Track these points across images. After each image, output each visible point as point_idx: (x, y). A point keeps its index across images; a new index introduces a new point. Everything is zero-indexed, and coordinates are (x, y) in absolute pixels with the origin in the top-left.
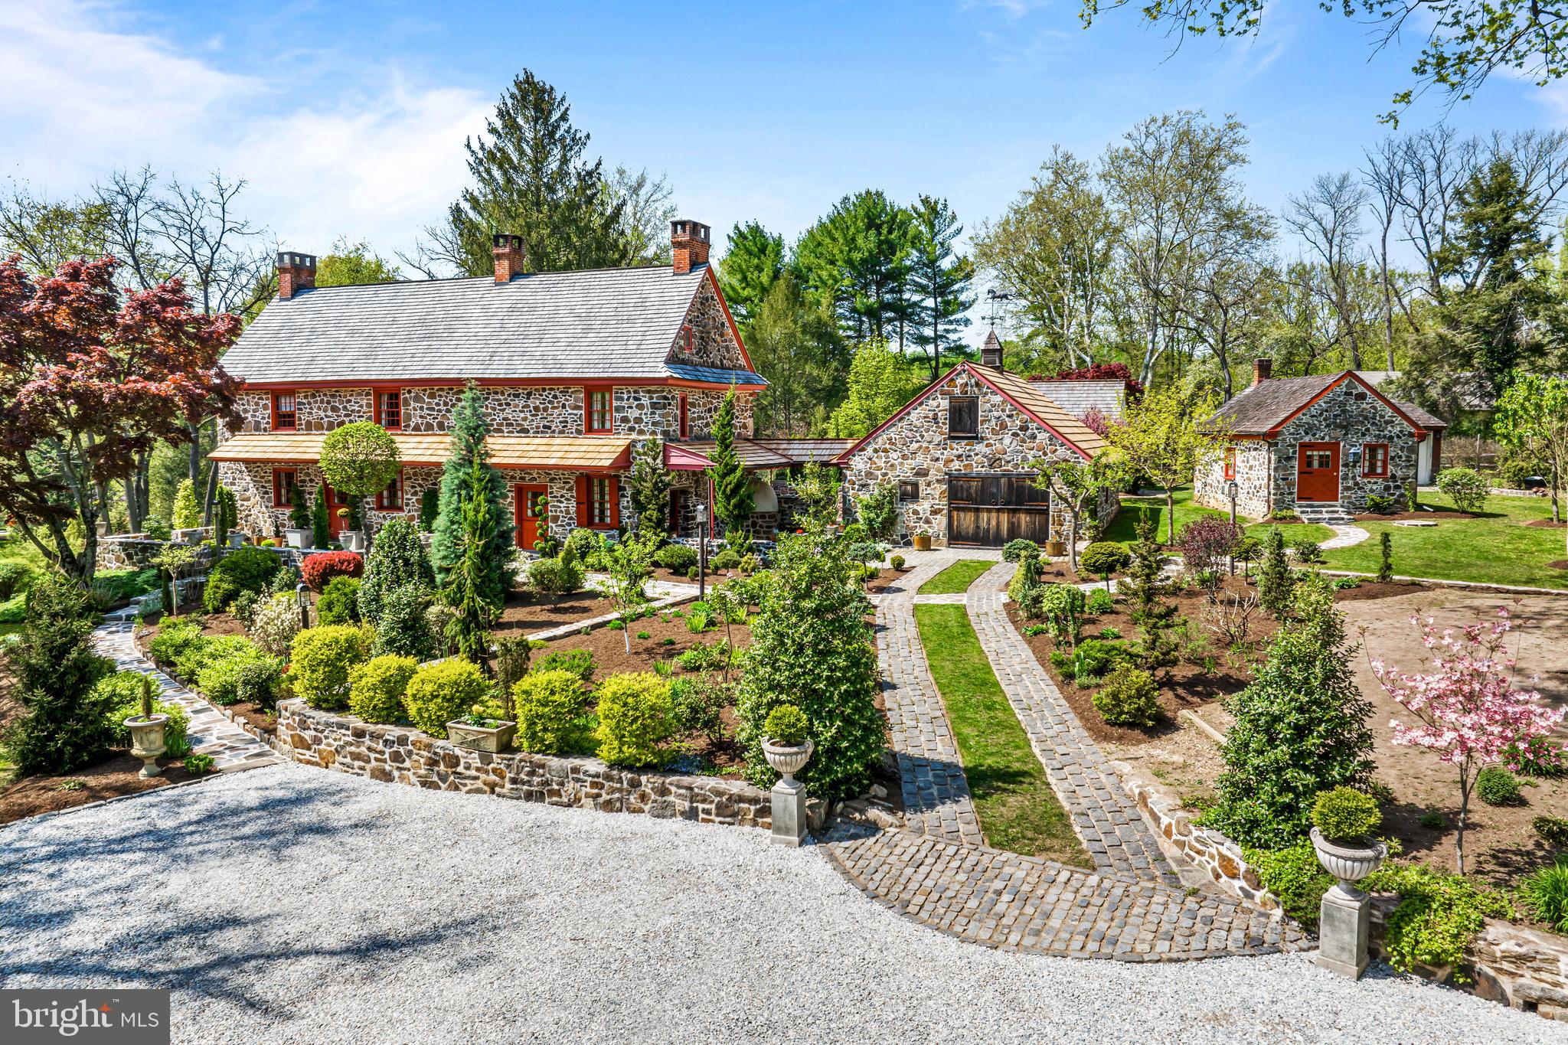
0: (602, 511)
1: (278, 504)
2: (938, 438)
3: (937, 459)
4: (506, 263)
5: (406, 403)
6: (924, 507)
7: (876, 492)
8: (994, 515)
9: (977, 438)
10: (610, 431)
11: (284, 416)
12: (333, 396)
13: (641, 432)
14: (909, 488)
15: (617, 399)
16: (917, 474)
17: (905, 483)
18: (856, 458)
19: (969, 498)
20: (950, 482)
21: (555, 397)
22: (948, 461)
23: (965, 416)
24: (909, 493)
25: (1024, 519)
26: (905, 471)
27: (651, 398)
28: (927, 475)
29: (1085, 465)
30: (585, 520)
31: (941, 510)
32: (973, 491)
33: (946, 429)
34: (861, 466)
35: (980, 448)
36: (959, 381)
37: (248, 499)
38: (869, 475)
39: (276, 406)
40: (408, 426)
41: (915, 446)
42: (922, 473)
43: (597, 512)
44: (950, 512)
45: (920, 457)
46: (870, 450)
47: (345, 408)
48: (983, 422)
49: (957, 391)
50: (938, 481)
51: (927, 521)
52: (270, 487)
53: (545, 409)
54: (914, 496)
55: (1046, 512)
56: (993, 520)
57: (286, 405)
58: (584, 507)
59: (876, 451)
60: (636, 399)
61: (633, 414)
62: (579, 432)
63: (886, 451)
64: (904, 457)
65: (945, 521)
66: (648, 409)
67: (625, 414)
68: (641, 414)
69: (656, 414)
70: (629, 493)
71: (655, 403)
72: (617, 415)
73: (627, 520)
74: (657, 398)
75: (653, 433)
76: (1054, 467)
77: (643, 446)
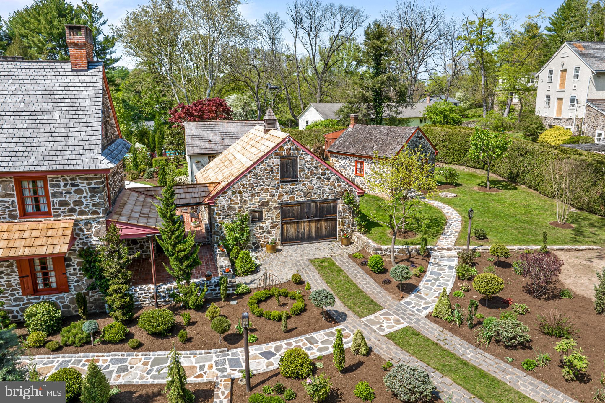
0: (46, 280)
2: (274, 183)
3: (274, 195)
6: (266, 224)
7: (236, 218)
8: (307, 224)
9: (297, 181)
13: (82, 213)
14: (256, 214)
16: (262, 205)
17: (254, 211)
18: (221, 198)
19: (293, 217)
20: (282, 208)
22: (280, 196)
23: (290, 168)
24: (257, 217)
25: (324, 224)
26: (255, 204)
27: (89, 184)
28: (268, 205)
29: (356, 192)
31: (277, 225)
32: (295, 212)
33: (278, 176)
34: (224, 203)
35: (299, 186)
36: (286, 147)
38: (230, 208)
41: (259, 188)
42: (265, 204)
43: (40, 280)
44: (282, 225)
45: (262, 195)
46: (230, 193)
48: (300, 172)
49: (285, 153)
50: (275, 208)
51: (269, 233)
54: (260, 219)
55: (335, 220)
56: (306, 227)
58: (28, 279)
59: (234, 193)
60: (73, 185)
61: (71, 198)
62: (14, 217)
63: (240, 192)
64: (253, 195)
65: (279, 231)
66: (87, 193)
67: (64, 199)
68: (80, 198)
69: (95, 197)
70: (76, 262)
71: (95, 188)
72: (55, 200)
73: (76, 284)
74: (95, 183)
75: (95, 212)
76: (340, 194)
77: (86, 224)
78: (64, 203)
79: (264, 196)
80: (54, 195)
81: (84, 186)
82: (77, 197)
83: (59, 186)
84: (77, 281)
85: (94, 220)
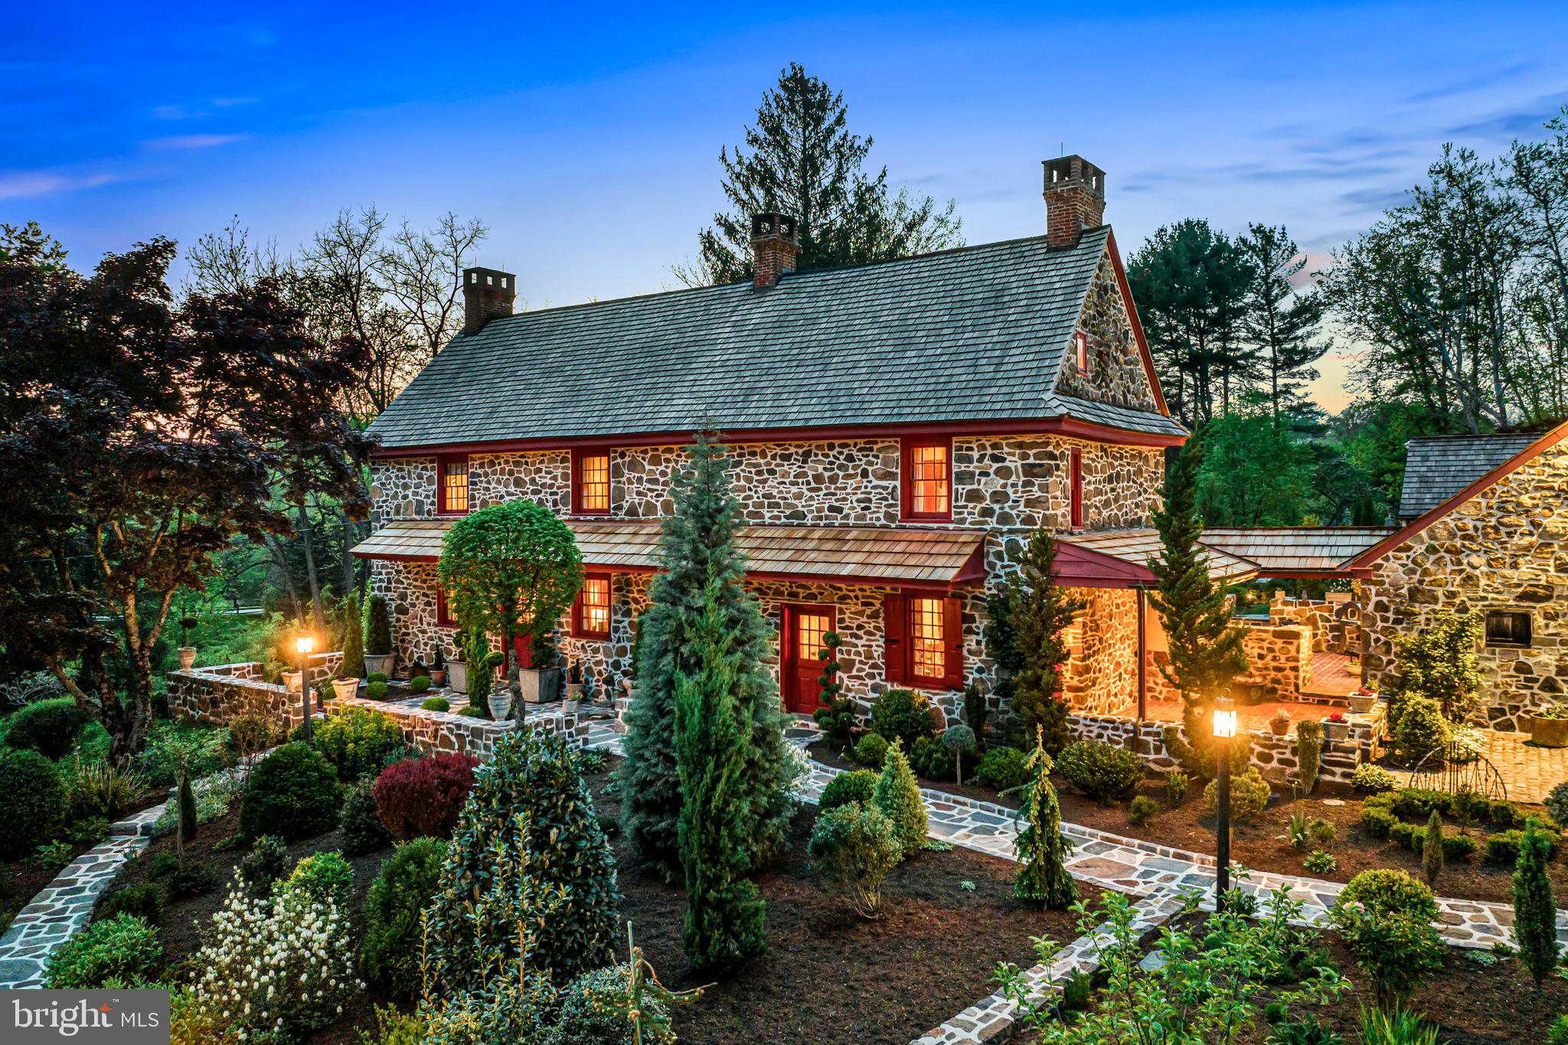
4: (770, 258)
5: (618, 472)
6: (1541, 658)
7: (1433, 626)
10: (946, 516)
13: (1004, 518)
14: (1508, 622)
15: (962, 460)
16: (1526, 597)
17: (1498, 612)
18: (1392, 563)
21: (850, 458)
24: (1510, 631)
26: (1500, 590)
27: (1025, 456)
28: (1549, 597)
34: (1402, 577)
37: (406, 612)
38: (1417, 594)
39: (444, 478)
40: (619, 508)
41: (1520, 541)
42: (1537, 594)
45: (1530, 564)
46: (1420, 549)
47: (533, 480)
52: (434, 595)
53: (833, 480)
54: (1521, 637)
58: (898, 647)
59: (1432, 550)
60: (995, 459)
61: (990, 486)
62: (891, 517)
63: (1455, 552)
64: (1496, 564)
66: (1018, 476)
67: (975, 486)
68: (1005, 486)
69: (1033, 485)
70: (982, 627)
71: (1033, 466)
72: (960, 487)
73: (977, 676)
74: (1036, 456)
75: (1029, 520)
77: (1009, 544)
78: (974, 496)
79: (1535, 569)
80: (961, 478)
81: (1014, 462)
82: (998, 484)
83: (970, 460)
84: (980, 670)
85: (1026, 536)
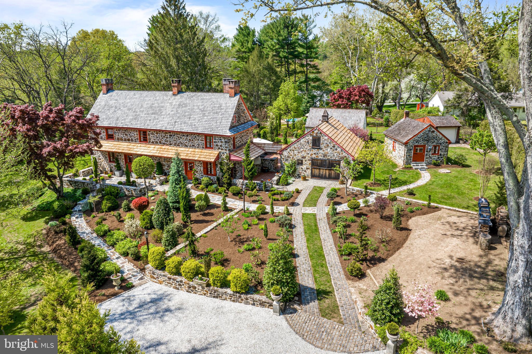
0: (211, 171)
1: (110, 161)
2: (308, 148)
3: (308, 154)
4: (176, 89)
5: (149, 135)
6: (304, 167)
7: (290, 162)
8: (324, 170)
9: (320, 149)
10: (212, 148)
11: (110, 135)
12: (125, 131)
13: (222, 149)
15: (215, 139)
16: (302, 158)
17: (299, 160)
18: (285, 152)
19: (317, 165)
20: (312, 160)
21: (195, 137)
22: (312, 154)
23: (317, 142)
24: (300, 163)
25: (333, 172)
26: (299, 157)
29: (351, 158)
30: (206, 173)
31: (309, 168)
32: (318, 163)
33: (311, 145)
34: (286, 154)
35: (320, 151)
36: (315, 132)
37: (100, 159)
38: (288, 157)
39: (107, 132)
40: (150, 142)
41: (302, 149)
42: (304, 157)
43: (209, 170)
44: (312, 169)
45: (303, 153)
46: (289, 150)
47: (129, 135)
48: (322, 144)
49: (315, 135)
50: (308, 160)
51: (305, 171)
52: (107, 156)
53: (193, 140)
54: (302, 164)
56: (324, 172)
57: (110, 132)
58: (205, 169)
59: (290, 150)
60: (220, 140)
61: (219, 144)
62: (203, 148)
63: (293, 150)
64: (299, 152)
65: (310, 171)
66: (224, 143)
69: (226, 144)
70: (219, 166)
72: (215, 144)
73: (219, 174)
75: (226, 150)
76: (342, 158)
77: (223, 153)
78: (217, 145)
79: (304, 154)
80: (215, 142)
81: (223, 140)
82: (221, 144)
85: (226, 152)
